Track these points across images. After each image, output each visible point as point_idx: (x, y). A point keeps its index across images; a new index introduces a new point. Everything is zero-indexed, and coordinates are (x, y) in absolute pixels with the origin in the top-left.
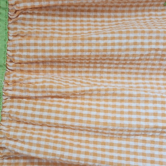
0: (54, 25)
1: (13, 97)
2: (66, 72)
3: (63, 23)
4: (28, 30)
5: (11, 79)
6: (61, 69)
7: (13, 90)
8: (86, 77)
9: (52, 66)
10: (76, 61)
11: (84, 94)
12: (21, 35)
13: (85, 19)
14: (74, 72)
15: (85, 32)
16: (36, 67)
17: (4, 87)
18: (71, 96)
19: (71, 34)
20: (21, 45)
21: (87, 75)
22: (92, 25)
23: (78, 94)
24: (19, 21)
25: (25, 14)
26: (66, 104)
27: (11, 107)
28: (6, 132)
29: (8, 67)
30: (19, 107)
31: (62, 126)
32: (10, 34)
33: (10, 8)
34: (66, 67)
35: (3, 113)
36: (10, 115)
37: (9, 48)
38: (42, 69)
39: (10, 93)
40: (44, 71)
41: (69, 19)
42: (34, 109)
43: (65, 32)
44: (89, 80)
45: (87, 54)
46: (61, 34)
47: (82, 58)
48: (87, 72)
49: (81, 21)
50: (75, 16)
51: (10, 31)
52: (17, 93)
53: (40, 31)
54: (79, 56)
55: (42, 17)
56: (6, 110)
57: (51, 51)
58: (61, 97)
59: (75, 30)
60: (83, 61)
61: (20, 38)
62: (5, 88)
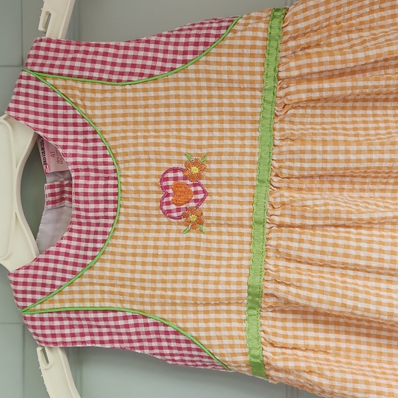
0: (335, 123)
1: (280, 226)
2: (352, 190)
3: (348, 120)
4: (301, 132)
5: (278, 200)
6: (346, 186)
7: (281, 215)
8: (381, 197)
9: (332, 182)
10: (369, 174)
11: (384, 223)
12: (292, 138)
13: (379, 112)
14: (362, 190)
15: (381, 132)
16: (310, 183)
17: (269, 211)
18: (363, 225)
19: (361, 136)
20: (291, 152)
21: (383, 195)
22: (392, 122)
23: (376, 222)
24: (287, 119)
25: (295, 108)
26: (358, 237)
27: (279, 239)
28: (274, 273)
29: (273, 184)
30: (291, 240)
31: (353, 267)
32: (276, 138)
33: (279, 101)
34: (352, 183)
35: (268, 247)
36: (277, 250)
37: (275, 157)
38: (318, 186)
39: (277, 219)
40: (320, 190)
41: (356, 112)
42: (312, 243)
43: (352, 132)
44: (387, 202)
45: (388, 164)
46: (348, 135)
47: (379, 171)
48: (383, 191)
49: (375, 115)
50: (365, 108)
51: (276, 133)
52: (287, 220)
53: (316, 131)
54: (374, 167)
55: (318, 112)
56: (273, 243)
57: (336, 161)
58: (349, 227)
59: (366, 129)
60: (380, 175)
61: (289, 142)
62: (271, 212)
